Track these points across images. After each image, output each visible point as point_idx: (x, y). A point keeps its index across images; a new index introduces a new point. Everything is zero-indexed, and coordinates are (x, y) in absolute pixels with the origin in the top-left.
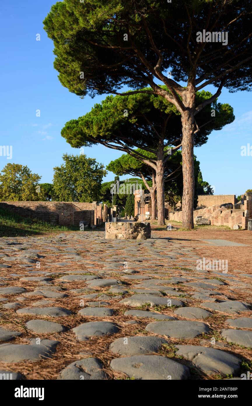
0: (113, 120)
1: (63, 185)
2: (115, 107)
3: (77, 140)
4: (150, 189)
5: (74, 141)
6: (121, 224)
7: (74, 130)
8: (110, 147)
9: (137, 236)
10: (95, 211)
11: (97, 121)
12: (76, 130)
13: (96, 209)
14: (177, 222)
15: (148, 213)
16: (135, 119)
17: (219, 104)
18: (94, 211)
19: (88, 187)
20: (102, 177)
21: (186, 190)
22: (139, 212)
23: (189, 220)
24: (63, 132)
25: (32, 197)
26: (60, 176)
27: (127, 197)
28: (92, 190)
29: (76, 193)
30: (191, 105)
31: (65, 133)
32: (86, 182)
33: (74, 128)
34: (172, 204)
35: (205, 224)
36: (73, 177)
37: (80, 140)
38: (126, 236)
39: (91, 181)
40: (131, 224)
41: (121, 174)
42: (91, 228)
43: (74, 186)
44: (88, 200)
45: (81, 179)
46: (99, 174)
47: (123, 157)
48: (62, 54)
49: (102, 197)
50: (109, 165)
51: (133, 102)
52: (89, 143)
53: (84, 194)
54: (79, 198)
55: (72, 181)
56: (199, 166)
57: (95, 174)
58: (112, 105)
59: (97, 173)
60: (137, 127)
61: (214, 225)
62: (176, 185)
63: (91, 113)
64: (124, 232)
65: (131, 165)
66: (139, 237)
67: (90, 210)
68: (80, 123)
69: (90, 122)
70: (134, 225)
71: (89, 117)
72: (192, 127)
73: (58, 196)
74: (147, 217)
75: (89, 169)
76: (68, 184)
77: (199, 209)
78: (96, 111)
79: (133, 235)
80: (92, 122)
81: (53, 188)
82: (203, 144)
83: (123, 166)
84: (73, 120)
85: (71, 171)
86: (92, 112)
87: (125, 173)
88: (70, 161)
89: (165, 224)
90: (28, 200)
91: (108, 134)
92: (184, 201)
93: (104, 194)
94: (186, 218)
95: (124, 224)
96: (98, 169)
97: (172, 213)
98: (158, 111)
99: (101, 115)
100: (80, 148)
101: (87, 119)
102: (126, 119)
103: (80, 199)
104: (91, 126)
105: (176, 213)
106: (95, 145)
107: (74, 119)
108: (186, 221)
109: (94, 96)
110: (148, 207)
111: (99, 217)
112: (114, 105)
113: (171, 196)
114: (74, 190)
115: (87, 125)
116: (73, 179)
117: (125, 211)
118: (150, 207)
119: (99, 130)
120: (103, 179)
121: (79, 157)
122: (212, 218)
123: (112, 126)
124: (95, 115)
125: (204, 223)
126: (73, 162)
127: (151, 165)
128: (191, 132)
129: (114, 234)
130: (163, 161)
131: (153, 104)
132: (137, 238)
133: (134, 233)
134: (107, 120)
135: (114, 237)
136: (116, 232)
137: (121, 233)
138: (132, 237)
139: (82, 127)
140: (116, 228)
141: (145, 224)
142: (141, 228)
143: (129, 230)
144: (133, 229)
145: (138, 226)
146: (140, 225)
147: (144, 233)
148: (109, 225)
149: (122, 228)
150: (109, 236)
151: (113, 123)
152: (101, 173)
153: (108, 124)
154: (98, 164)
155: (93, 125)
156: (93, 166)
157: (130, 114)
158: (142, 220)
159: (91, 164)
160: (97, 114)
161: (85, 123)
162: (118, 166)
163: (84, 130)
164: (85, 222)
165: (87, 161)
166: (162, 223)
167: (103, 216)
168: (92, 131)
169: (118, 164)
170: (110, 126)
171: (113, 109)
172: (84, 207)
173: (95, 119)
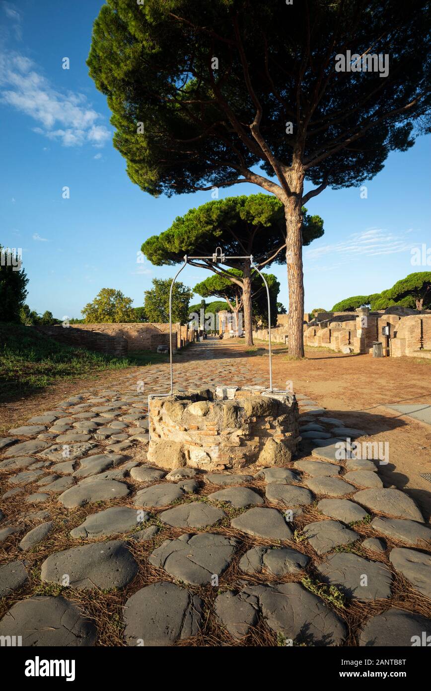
0: (195, 233)
2: (198, 219)
3: (158, 257)
4: (234, 309)
5: (154, 258)
7: (154, 245)
8: (195, 265)
11: (178, 234)
12: (157, 246)
13: (181, 330)
16: (220, 231)
17: (308, 216)
18: (177, 332)
19: (176, 309)
20: (189, 299)
21: (294, 305)
23: (298, 346)
24: (143, 248)
25: (125, 319)
26: (150, 299)
28: (179, 311)
30: (298, 188)
31: (145, 249)
33: (154, 243)
34: (255, 323)
36: (162, 300)
37: (161, 256)
38: (220, 456)
39: (179, 303)
41: (207, 296)
44: (174, 321)
47: (208, 279)
48: (121, 121)
50: (195, 287)
51: (217, 212)
52: (172, 262)
55: (161, 303)
57: (183, 296)
58: (195, 216)
59: (185, 295)
61: (307, 346)
63: (172, 226)
64: (211, 441)
65: (215, 286)
66: (268, 452)
67: (172, 332)
68: (160, 238)
69: (170, 236)
70: (249, 413)
71: (170, 231)
72: (300, 218)
73: (148, 318)
76: (158, 307)
78: (177, 225)
79: (244, 450)
80: (173, 236)
81: (144, 310)
83: (208, 288)
84: (154, 236)
85: (161, 294)
86: (174, 226)
87: (210, 295)
88: (158, 285)
89: (253, 345)
90: (121, 322)
91: (191, 248)
92: (291, 320)
94: (294, 343)
95: (212, 411)
96: (185, 291)
97: (255, 332)
98: (244, 222)
99: (183, 228)
100: (162, 266)
101: (168, 233)
102: (210, 232)
104: (172, 240)
109: (171, 195)
111: (184, 338)
114: (163, 311)
119: (181, 244)
120: (190, 301)
123: (196, 239)
124: (177, 228)
126: (162, 285)
127: (238, 283)
128: (299, 225)
129: (174, 442)
130: (250, 278)
131: (240, 215)
132: (260, 457)
133: (248, 443)
134: (189, 233)
135: (174, 458)
136: (180, 437)
137: (202, 446)
138: (243, 458)
139: (163, 242)
140: (182, 426)
141: (285, 402)
142: (272, 419)
143: (229, 433)
144: (243, 430)
145: (264, 413)
146: (268, 410)
147: (283, 438)
148: (159, 412)
149: (205, 426)
150: (158, 453)
151: (196, 236)
152: (188, 296)
153: (190, 237)
154: (185, 287)
155: (174, 239)
156: (180, 289)
157: (214, 226)
158: (227, 339)
159: (179, 287)
160: (179, 227)
161: (166, 237)
162: (203, 288)
163: (165, 245)
164: (164, 347)
165: (175, 284)
166: (251, 343)
167: (189, 336)
168: (174, 246)
169: (203, 286)
170: (192, 239)
171: (195, 221)
172: (167, 329)
173: (176, 233)
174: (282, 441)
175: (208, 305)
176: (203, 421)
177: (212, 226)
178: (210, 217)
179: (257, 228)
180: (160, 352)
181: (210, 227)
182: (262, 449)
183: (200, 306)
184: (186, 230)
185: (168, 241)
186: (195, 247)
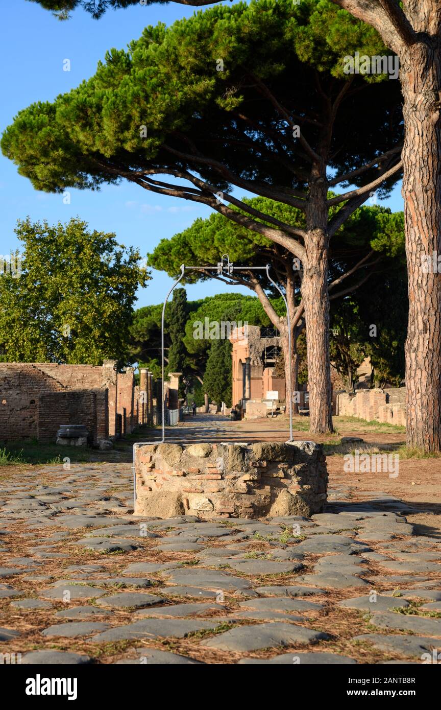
0: (164, 100)
1: (16, 314)
2: (172, 58)
3: (51, 167)
4: (280, 322)
5: (41, 171)
6: (202, 453)
7: (42, 134)
8: (159, 188)
9: (272, 501)
10: (112, 393)
11: (114, 103)
12: (49, 135)
13: (116, 384)
14: (362, 421)
15: (272, 395)
16: (236, 95)
18: (107, 390)
19: (94, 318)
20: (136, 288)
21: (420, 318)
22: (247, 391)
23: (430, 422)
24: (7, 141)
27: (209, 348)
28: (106, 327)
29: (56, 338)
30: (432, 25)
31: (13, 143)
32: (88, 302)
33: (40, 127)
34: (346, 369)
36: (46, 289)
37: (61, 165)
38: (223, 504)
39: (101, 301)
40: (244, 451)
41: (193, 277)
43: (50, 317)
44: (94, 358)
45: (72, 293)
46: (124, 279)
47: (198, 227)
49: (136, 348)
50: (156, 250)
51: (230, 42)
52: (90, 178)
53: (82, 340)
54: (66, 351)
55: (45, 300)
57: (115, 279)
58: (163, 51)
59: (121, 275)
60: (242, 125)
62: (355, 311)
63: (96, 78)
64: (214, 486)
65: (220, 249)
66: (280, 505)
67: (96, 387)
68: (60, 110)
69: (91, 107)
70: (258, 456)
71: (90, 92)
74: (272, 407)
75: (95, 266)
76: (33, 311)
78: (111, 74)
79: (253, 499)
80: (99, 108)
83: (198, 253)
84: (40, 105)
85: (42, 272)
86: (100, 76)
87: (205, 275)
88: (37, 240)
89: (333, 431)
91: (151, 145)
92: (413, 355)
93: (142, 340)
95: (215, 451)
96: (122, 263)
97: (347, 395)
98: (307, 69)
99: (127, 84)
100: (62, 191)
101: (82, 97)
102: (208, 97)
103: (69, 354)
104: (95, 121)
105: (360, 394)
106: (112, 185)
107: (44, 102)
108: (420, 425)
109: (103, 11)
110: (273, 378)
111: (125, 410)
112: (167, 51)
113: (341, 344)
114: (50, 327)
115: (83, 118)
116: (48, 294)
117: (204, 388)
118: (280, 375)
119: (122, 132)
120: (137, 294)
121: (65, 229)
123: (164, 119)
124: (110, 85)
126: (48, 243)
127: (289, 244)
128: (436, 116)
129: (169, 493)
130: (325, 232)
131: (294, 49)
132: (271, 510)
133: (257, 491)
134: (147, 99)
135: (171, 508)
136: (178, 485)
137: (203, 492)
138: (250, 507)
139: (66, 124)
140: (181, 470)
141: (304, 449)
142: (287, 466)
143: (235, 478)
144: (251, 474)
145: (276, 457)
146: (282, 454)
147: (300, 490)
148: (151, 457)
149: (207, 469)
150: (150, 505)
151: (166, 109)
152: (132, 277)
153: (149, 111)
154: (122, 250)
155: (101, 118)
156: (108, 255)
157: (218, 80)
158: (256, 417)
159: (101, 249)
160: (116, 83)
161: (78, 109)
162: (183, 254)
163: (75, 134)
164: (76, 428)
165: (90, 241)
166: (325, 428)
167: (137, 405)
168: (99, 136)
169: (183, 247)
170: (156, 119)
171: (164, 66)
172: (76, 380)
173: (108, 99)
174: (297, 492)
175: (195, 306)
176: (204, 463)
177: (213, 81)
178: (209, 54)
179: (347, 85)
180: (65, 442)
181: (208, 83)
182: (274, 501)
183: (170, 308)
184: (138, 90)
185: (84, 122)
186: (163, 139)
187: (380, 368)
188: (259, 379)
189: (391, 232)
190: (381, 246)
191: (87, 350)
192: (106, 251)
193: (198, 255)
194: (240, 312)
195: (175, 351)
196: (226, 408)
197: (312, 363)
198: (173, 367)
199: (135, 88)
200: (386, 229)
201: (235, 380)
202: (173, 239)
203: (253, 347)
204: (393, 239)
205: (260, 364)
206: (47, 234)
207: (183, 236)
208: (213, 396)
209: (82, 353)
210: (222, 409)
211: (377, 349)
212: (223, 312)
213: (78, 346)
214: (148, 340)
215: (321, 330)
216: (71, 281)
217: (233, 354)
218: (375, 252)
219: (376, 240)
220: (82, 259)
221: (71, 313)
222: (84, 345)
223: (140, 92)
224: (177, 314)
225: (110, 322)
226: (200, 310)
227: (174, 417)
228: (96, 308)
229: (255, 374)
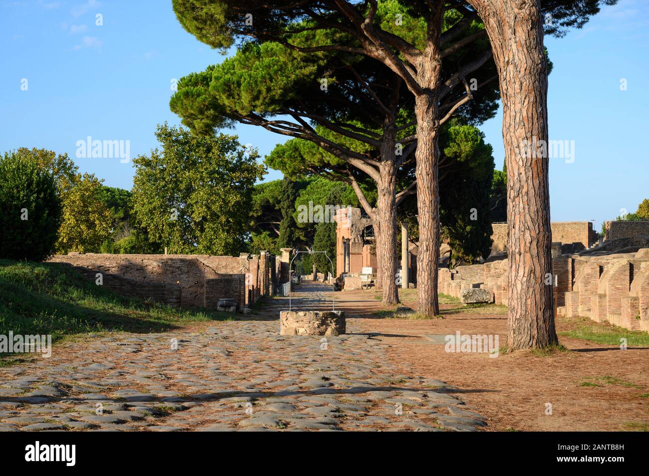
0: (283, 81)
1: (157, 202)
3: (205, 121)
4: (372, 212)
5: (198, 123)
6: (303, 315)
7: (199, 99)
9: (326, 331)
10: (246, 275)
11: (249, 82)
12: (204, 101)
13: (248, 268)
15: (368, 270)
16: (331, 76)
19: (221, 207)
20: (255, 180)
21: (424, 243)
22: (347, 265)
23: (430, 300)
24: (175, 102)
26: (149, 181)
27: (316, 228)
28: (229, 214)
29: (189, 222)
30: (432, 83)
31: (179, 104)
32: (216, 194)
33: (199, 95)
35: (482, 303)
36: (181, 182)
37: (211, 119)
38: (310, 331)
39: (227, 193)
40: (317, 314)
42: (242, 313)
43: (184, 204)
45: (203, 186)
46: (245, 173)
49: (250, 222)
50: (272, 153)
53: (211, 225)
54: (198, 233)
55: (180, 191)
56: (493, 155)
57: (238, 174)
59: (243, 171)
61: (502, 305)
63: (236, 60)
64: (307, 325)
66: (329, 332)
67: (235, 271)
68: (213, 83)
69: (233, 83)
70: (321, 316)
71: (232, 71)
72: (434, 124)
73: (146, 228)
74: (366, 280)
75: (221, 163)
76: (171, 200)
77: (494, 259)
78: (247, 59)
79: (319, 330)
80: (239, 84)
82: (486, 119)
83: (305, 156)
84: (197, 75)
85: (178, 168)
86: (239, 60)
87: (312, 172)
88: (173, 142)
89: (398, 302)
92: (421, 263)
93: (255, 215)
94: (424, 295)
95: (307, 314)
96: (243, 160)
99: (258, 69)
101: (227, 75)
102: (312, 77)
104: (236, 92)
107: (198, 73)
108: (424, 301)
110: (370, 254)
111: (253, 286)
115: (228, 91)
116: (183, 186)
117: (312, 258)
119: (254, 101)
122: (497, 290)
123: (282, 92)
124: (246, 67)
125: (481, 300)
126: (183, 144)
127: (369, 171)
128: (433, 134)
129: (292, 327)
130: (393, 163)
132: (326, 333)
133: (321, 327)
134: (271, 81)
135: (293, 332)
136: (295, 325)
137: (303, 327)
139: (216, 93)
140: (296, 320)
142: (331, 319)
143: (314, 323)
144: (319, 321)
145: (327, 316)
147: (335, 327)
149: (305, 319)
150: (285, 331)
151: (284, 87)
152: (252, 172)
153: (272, 88)
154: (243, 150)
155: (240, 91)
156: (232, 154)
157: (319, 66)
158: (353, 289)
159: (226, 149)
160: (250, 65)
161: (224, 85)
162: (295, 158)
163: (222, 100)
164: (229, 300)
165: (217, 142)
166: (393, 300)
167: (260, 282)
168: (239, 103)
169: (294, 152)
170: (277, 93)
171: (283, 57)
172: (221, 266)
173: (245, 79)
177: (316, 67)
180: (222, 309)
181: (312, 68)
183: (282, 186)
184: (265, 74)
185: (229, 93)
186: (282, 105)
187: (456, 249)
188: (359, 254)
189: (461, 142)
190: (453, 153)
191: (215, 233)
192: (230, 151)
193: (306, 159)
194: (345, 190)
195: (286, 225)
196: (331, 278)
197: (384, 255)
198: (284, 240)
199: (263, 73)
200: (456, 140)
201: (339, 254)
202: (286, 144)
203: (354, 227)
204: (462, 148)
205: (360, 241)
206: (182, 137)
207: (294, 142)
208: (320, 267)
209: (212, 235)
210: (328, 278)
211: (454, 233)
212: (329, 190)
213: (207, 230)
214: (261, 215)
215: (391, 232)
216: (201, 176)
217: (337, 231)
218: (448, 157)
219: (449, 148)
220: (211, 158)
221: (202, 203)
222: (212, 229)
223: (266, 75)
224: (287, 191)
225: (234, 209)
226: (309, 188)
227: (287, 289)
228: (222, 199)
229: (356, 250)
